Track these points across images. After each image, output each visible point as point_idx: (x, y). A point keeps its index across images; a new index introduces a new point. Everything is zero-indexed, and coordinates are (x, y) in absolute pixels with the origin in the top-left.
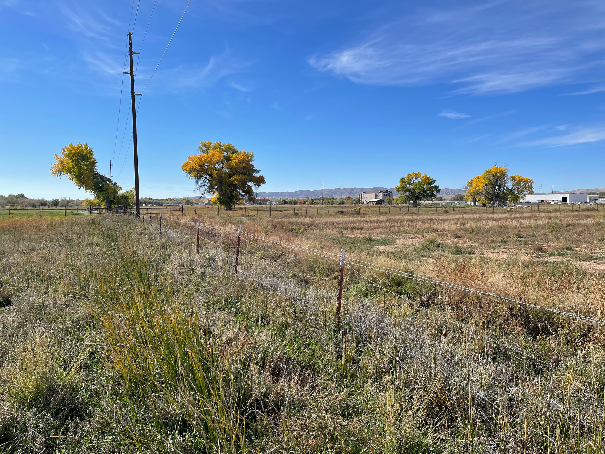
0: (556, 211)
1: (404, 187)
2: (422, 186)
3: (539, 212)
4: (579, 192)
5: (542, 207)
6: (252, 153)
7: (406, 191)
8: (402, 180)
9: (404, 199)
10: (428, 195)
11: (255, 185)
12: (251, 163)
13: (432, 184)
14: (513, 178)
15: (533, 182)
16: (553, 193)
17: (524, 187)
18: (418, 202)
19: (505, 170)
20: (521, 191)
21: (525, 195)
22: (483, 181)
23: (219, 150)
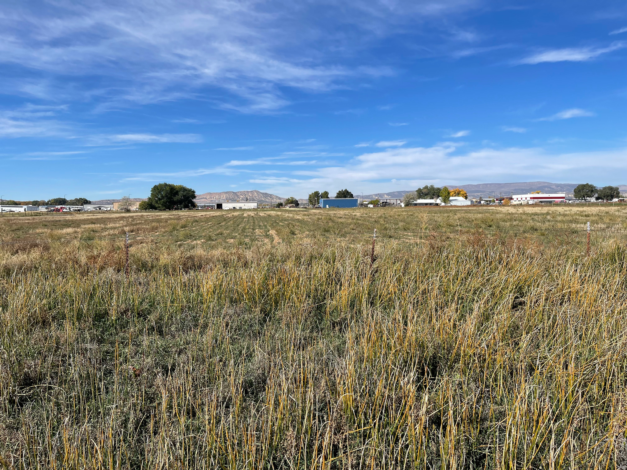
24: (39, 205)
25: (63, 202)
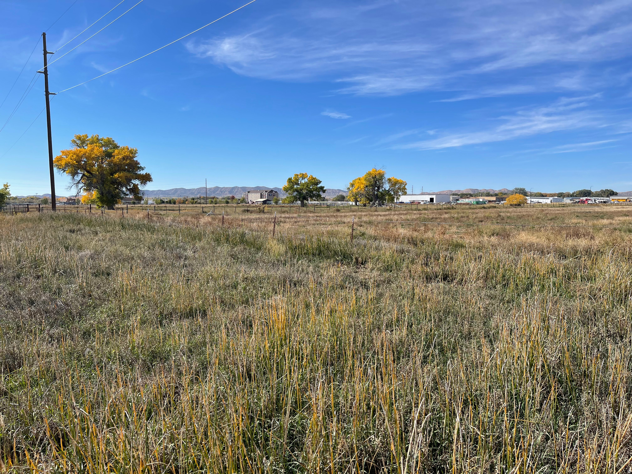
0: (425, 209)
1: (292, 188)
2: (309, 186)
3: (412, 210)
4: (444, 193)
5: (414, 207)
6: (135, 149)
7: (294, 191)
8: (290, 180)
9: (292, 199)
10: (314, 195)
11: (141, 183)
12: (135, 159)
13: (318, 185)
14: (389, 180)
15: (406, 184)
16: (423, 194)
17: (399, 188)
18: (305, 202)
19: (383, 172)
20: (396, 193)
21: (400, 196)
22: (364, 182)
23: (98, 145)
24: (564, 197)
25: (587, 193)
